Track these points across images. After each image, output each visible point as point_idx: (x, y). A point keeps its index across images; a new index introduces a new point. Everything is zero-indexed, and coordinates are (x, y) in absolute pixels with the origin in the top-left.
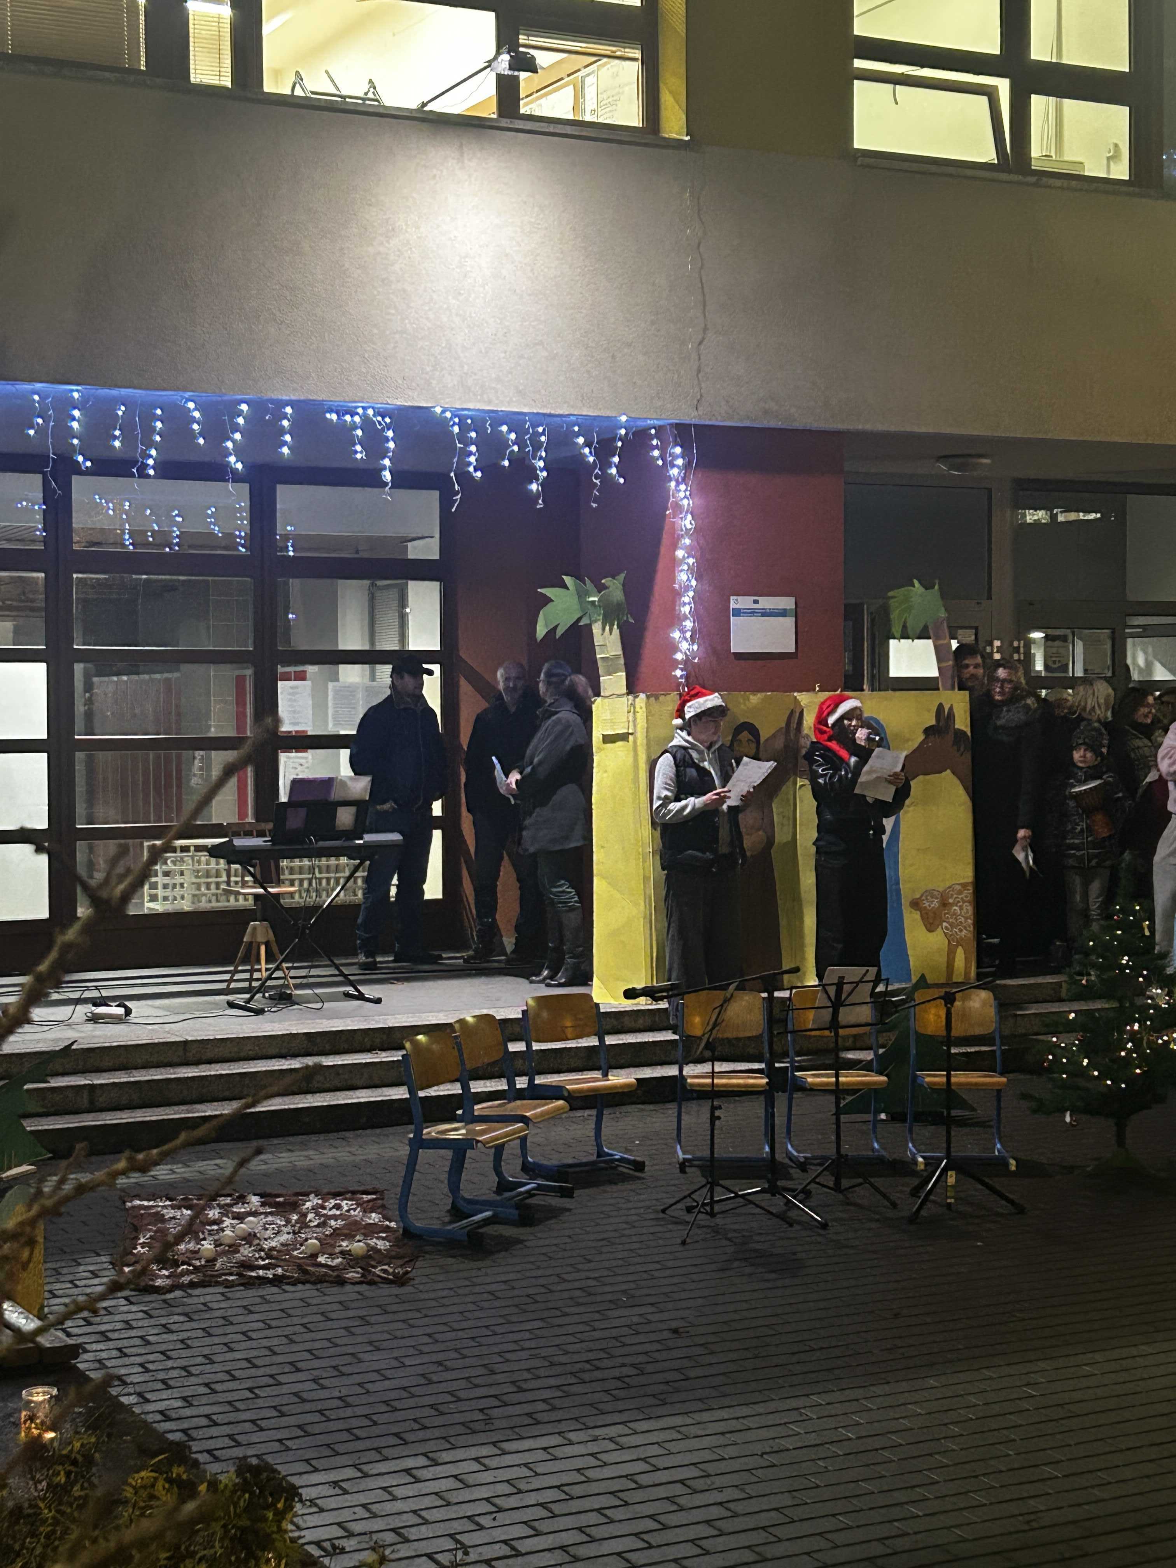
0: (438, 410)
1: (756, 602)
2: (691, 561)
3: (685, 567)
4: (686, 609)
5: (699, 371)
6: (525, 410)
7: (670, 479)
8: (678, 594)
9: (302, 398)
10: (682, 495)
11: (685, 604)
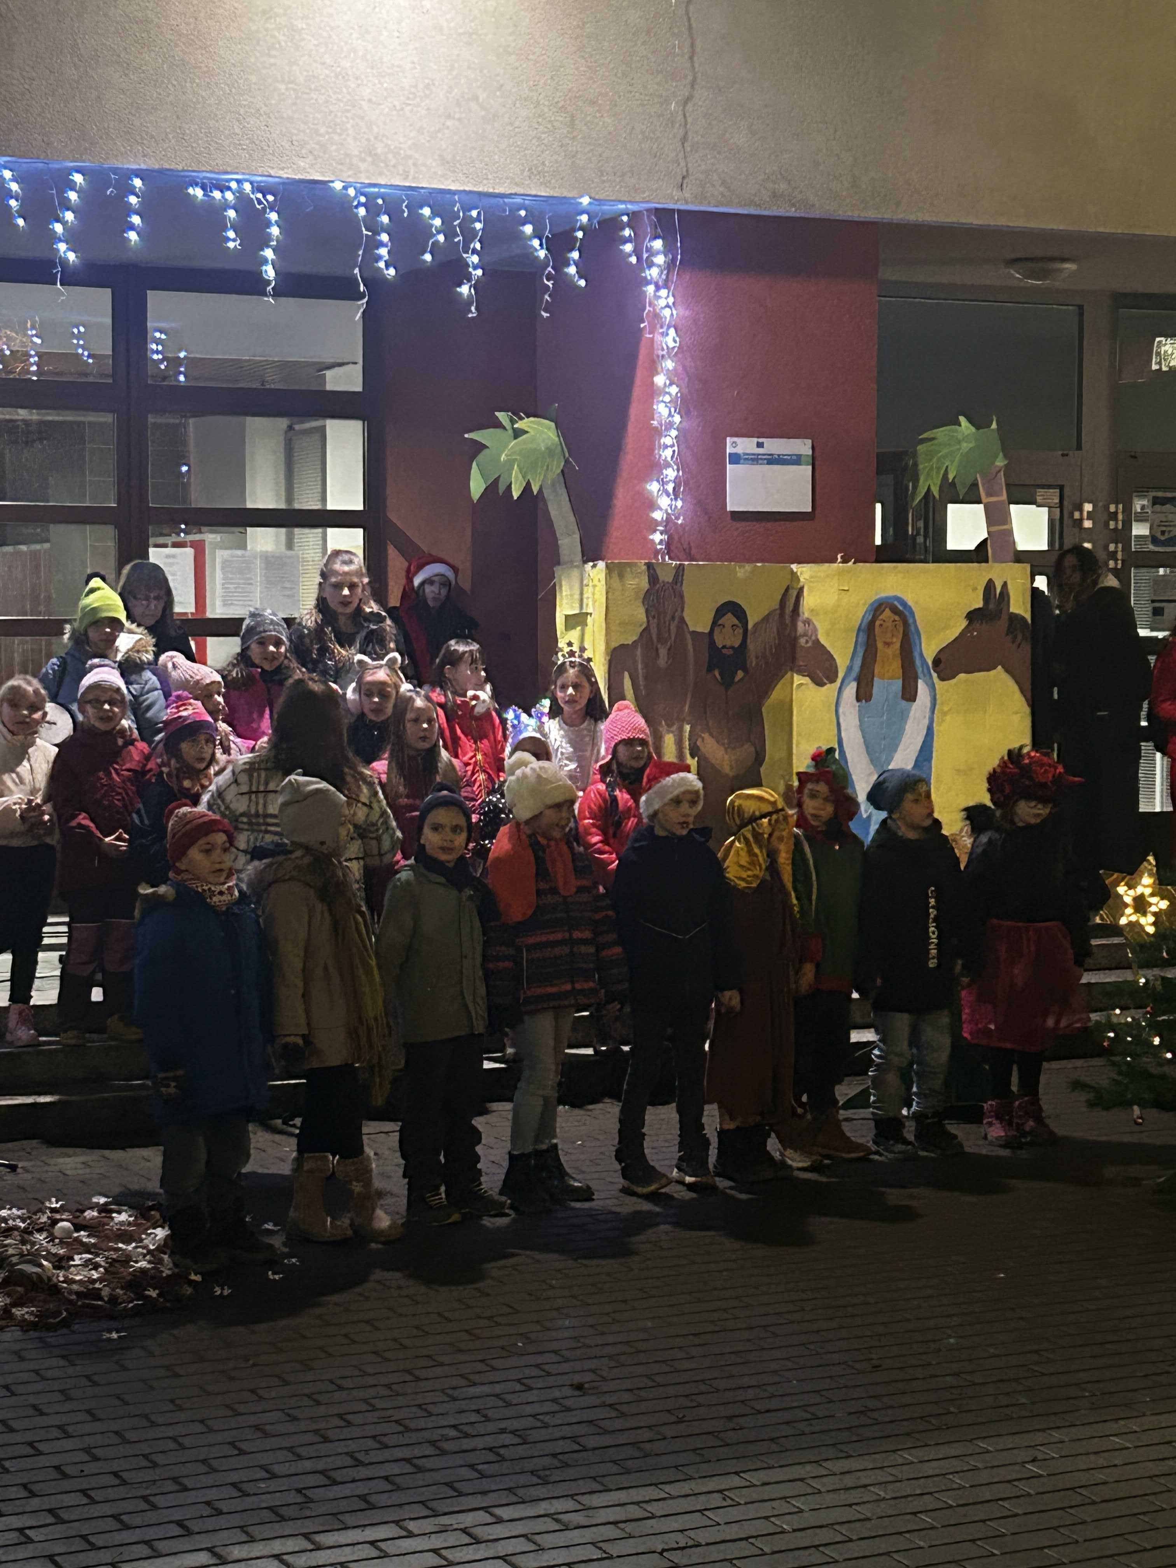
0: (338, 186)
1: (760, 445)
2: (674, 390)
3: (667, 398)
4: (667, 454)
5: (684, 139)
6: (453, 187)
7: (648, 283)
8: (658, 432)
9: (157, 167)
10: (662, 303)
11: (666, 447)
